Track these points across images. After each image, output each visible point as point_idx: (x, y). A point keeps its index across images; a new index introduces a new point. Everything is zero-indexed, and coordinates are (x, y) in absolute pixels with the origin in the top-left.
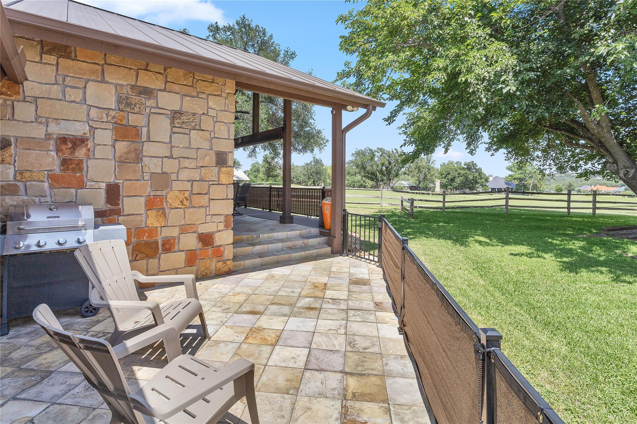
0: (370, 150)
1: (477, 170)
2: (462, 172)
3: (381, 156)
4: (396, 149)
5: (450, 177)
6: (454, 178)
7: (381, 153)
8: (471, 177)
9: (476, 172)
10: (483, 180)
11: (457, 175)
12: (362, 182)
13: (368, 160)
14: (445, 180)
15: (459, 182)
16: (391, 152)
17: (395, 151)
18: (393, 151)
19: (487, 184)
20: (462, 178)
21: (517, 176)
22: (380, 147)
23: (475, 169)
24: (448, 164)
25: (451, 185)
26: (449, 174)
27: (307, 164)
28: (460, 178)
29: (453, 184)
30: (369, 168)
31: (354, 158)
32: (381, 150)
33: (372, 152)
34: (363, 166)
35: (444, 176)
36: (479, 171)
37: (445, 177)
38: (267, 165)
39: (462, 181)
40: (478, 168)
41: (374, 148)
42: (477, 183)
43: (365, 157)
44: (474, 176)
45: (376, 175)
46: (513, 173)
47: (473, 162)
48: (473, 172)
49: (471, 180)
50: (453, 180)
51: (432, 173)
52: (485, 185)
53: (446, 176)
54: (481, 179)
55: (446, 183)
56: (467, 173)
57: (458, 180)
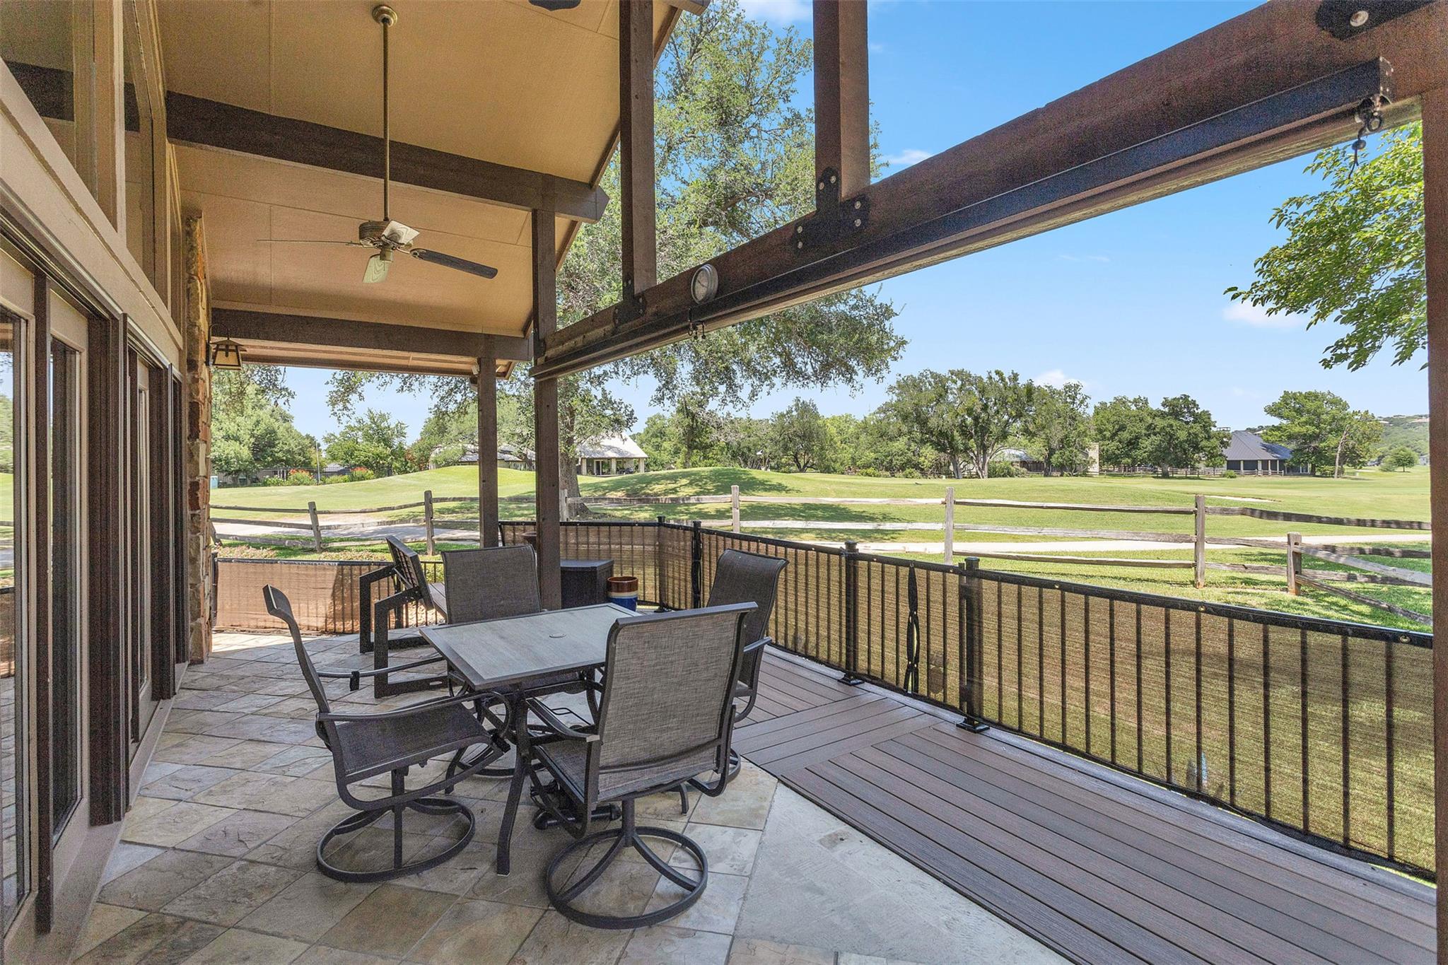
0: (935, 376)
1: (1197, 419)
2: (1160, 423)
3: (960, 389)
4: (997, 373)
5: (1125, 435)
6: (1137, 438)
7: (959, 383)
8: (1182, 435)
9: (1194, 422)
10: (1215, 442)
11: (1144, 432)
12: (910, 454)
13: (931, 401)
14: (1112, 446)
15: (1149, 448)
16: (985, 380)
17: (997, 378)
18: (990, 378)
19: (1225, 452)
20: (1159, 438)
21: (1297, 429)
22: (957, 368)
23: (1193, 414)
24: (1114, 405)
25: (1128, 456)
26: (1122, 428)
27: (782, 415)
28: (1153, 437)
29: (1133, 453)
30: (933, 422)
31: (895, 398)
32: (960, 374)
33: (941, 381)
34: (918, 416)
35: (1108, 434)
36: (1204, 420)
37: (1112, 438)
38: (688, 421)
39: (1160, 446)
40: (1199, 411)
41: (943, 371)
42: (1197, 448)
43: (922, 395)
44: (1190, 434)
45: (953, 437)
46: (1285, 422)
47: (1186, 397)
48: (1187, 423)
49: (1181, 442)
50: (1133, 443)
51: (1082, 428)
52: (1221, 455)
53: (1114, 435)
54: (1209, 438)
55: (1117, 452)
56: (1171, 426)
57: (1147, 444)
